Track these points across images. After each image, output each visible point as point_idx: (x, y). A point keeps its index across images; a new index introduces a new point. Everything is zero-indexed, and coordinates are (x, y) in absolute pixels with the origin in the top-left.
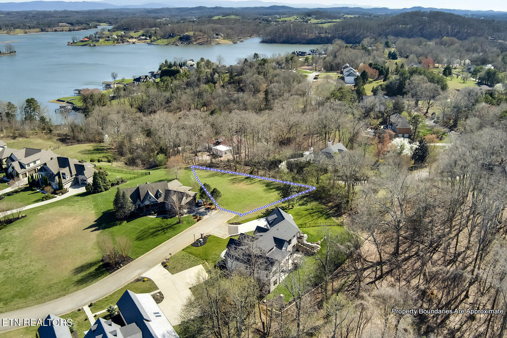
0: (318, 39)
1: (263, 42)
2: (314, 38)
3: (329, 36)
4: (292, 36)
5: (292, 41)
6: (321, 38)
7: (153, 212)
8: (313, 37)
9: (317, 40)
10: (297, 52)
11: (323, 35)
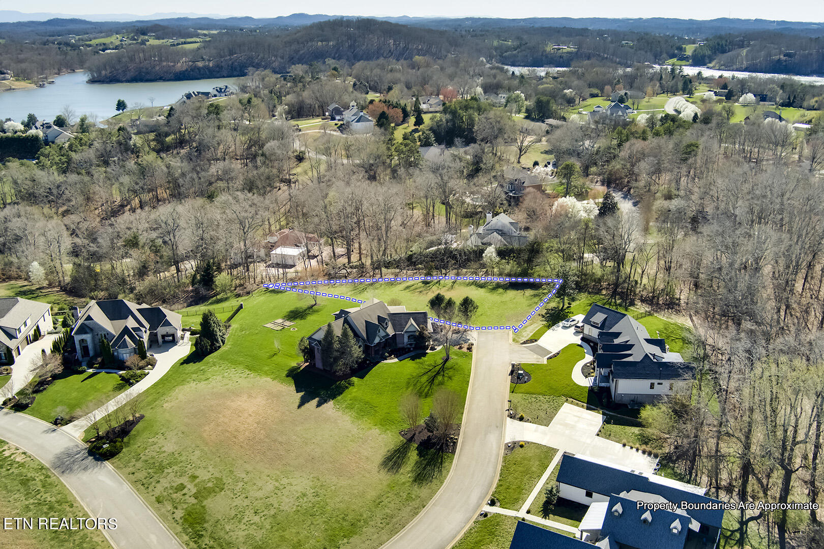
0: (192, 70)
1: (92, 81)
2: (187, 70)
3: (211, 65)
4: (147, 69)
5: (148, 77)
6: (199, 69)
7: (387, 354)
8: (184, 69)
9: (191, 73)
10: (193, 92)
11: (200, 64)
